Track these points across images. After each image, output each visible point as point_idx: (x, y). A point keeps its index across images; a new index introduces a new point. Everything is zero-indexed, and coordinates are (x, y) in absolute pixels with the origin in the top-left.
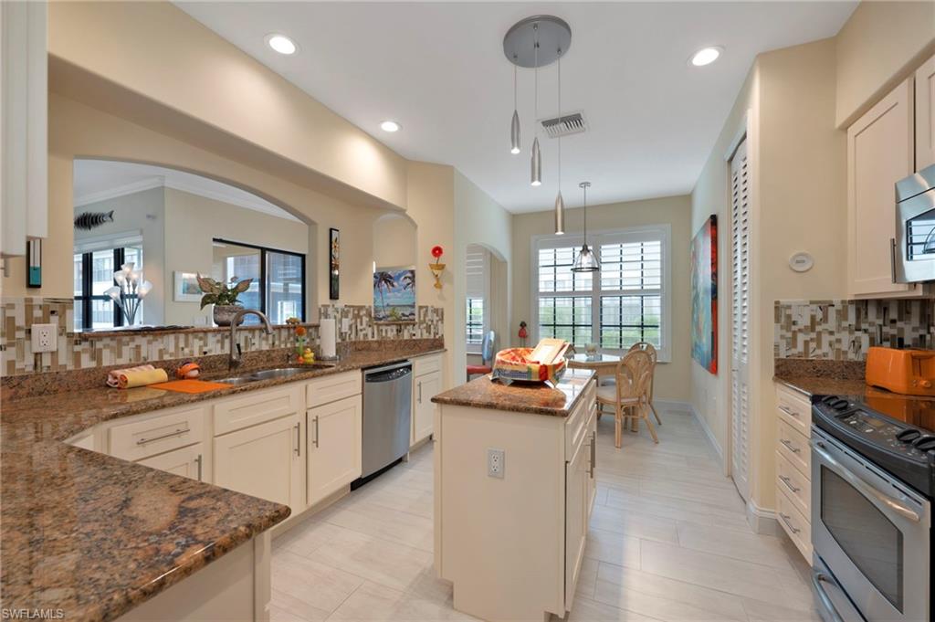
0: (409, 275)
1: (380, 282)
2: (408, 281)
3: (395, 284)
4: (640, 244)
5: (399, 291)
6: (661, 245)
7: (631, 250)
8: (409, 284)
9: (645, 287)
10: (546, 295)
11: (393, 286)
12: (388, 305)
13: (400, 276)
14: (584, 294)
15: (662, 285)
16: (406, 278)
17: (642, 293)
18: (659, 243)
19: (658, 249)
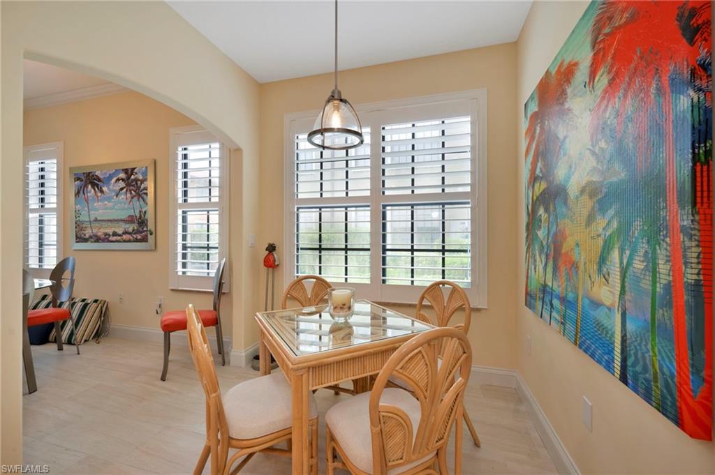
0: (122, 175)
1: (86, 186)
2: (122, 184)
3: (105, 189)
4: (439, 122)
5: (109, 199)
6: (472, 123)
7: (428, 131)
8: (122, 189)
9: (447, 190)
10: (309, 204)
11: (102, 191)
12: (96, 220)
13: (111, 177)
14: (359, 203)
15: (472, 185)
16: (118, 180)
17: (443, 201)
18: (469, 119)
19: (467, 128)
